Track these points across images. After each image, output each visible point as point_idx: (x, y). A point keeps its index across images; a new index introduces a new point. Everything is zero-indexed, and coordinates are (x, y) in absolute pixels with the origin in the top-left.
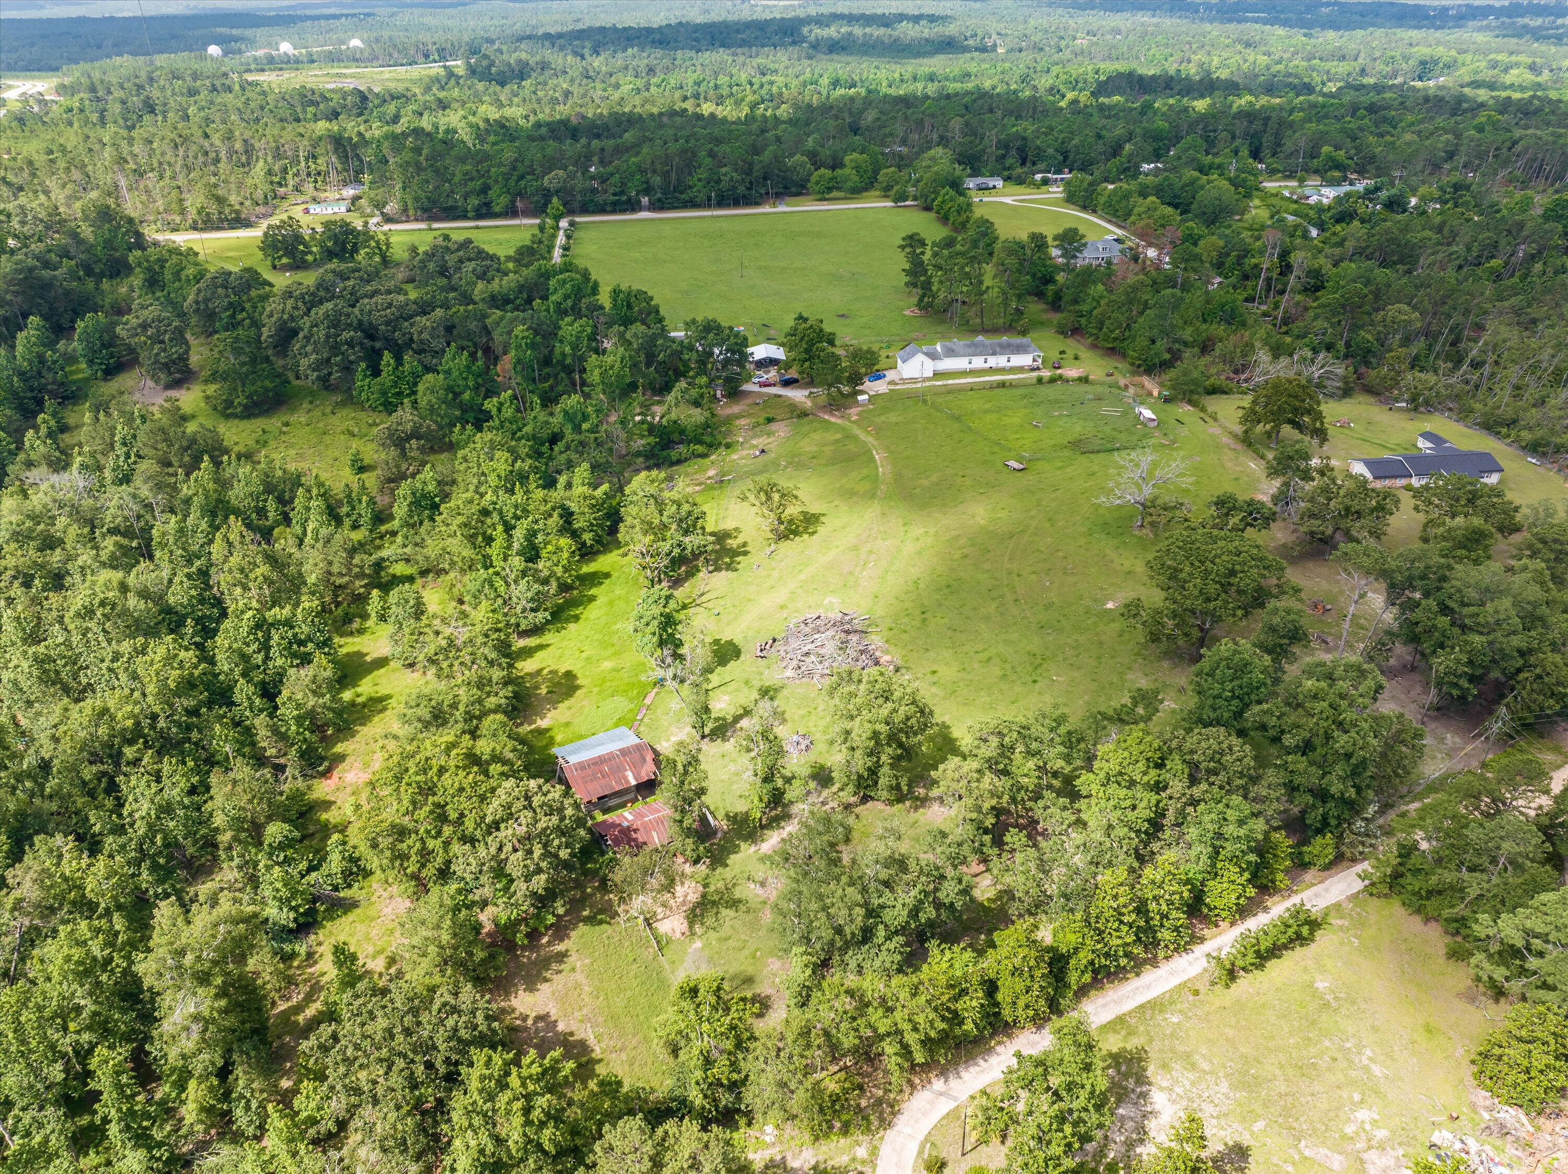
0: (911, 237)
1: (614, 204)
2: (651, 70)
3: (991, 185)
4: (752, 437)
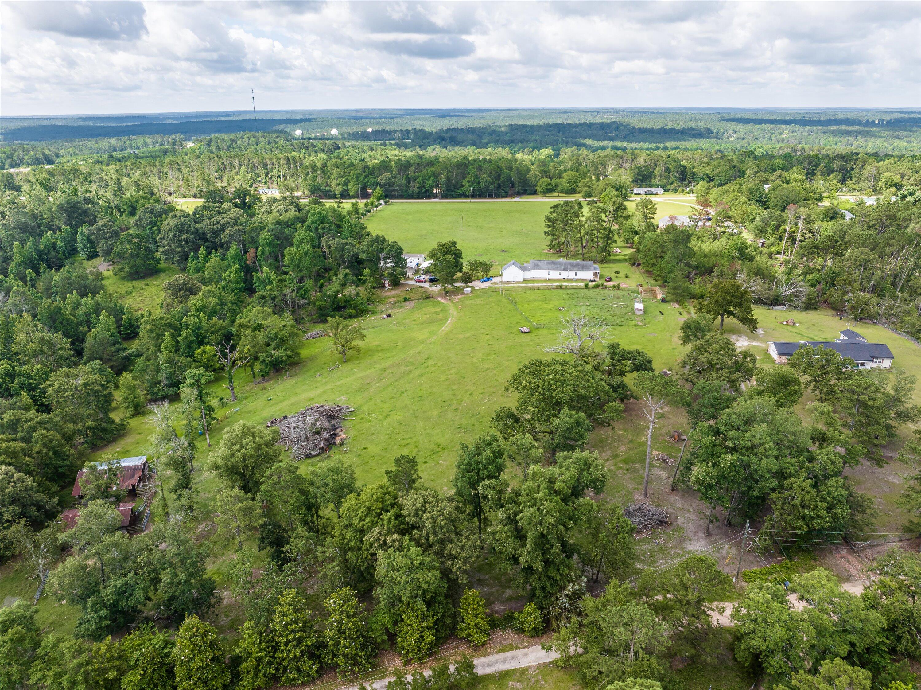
1: (418, 194)
3: (655, 192)
4: (391, 309)
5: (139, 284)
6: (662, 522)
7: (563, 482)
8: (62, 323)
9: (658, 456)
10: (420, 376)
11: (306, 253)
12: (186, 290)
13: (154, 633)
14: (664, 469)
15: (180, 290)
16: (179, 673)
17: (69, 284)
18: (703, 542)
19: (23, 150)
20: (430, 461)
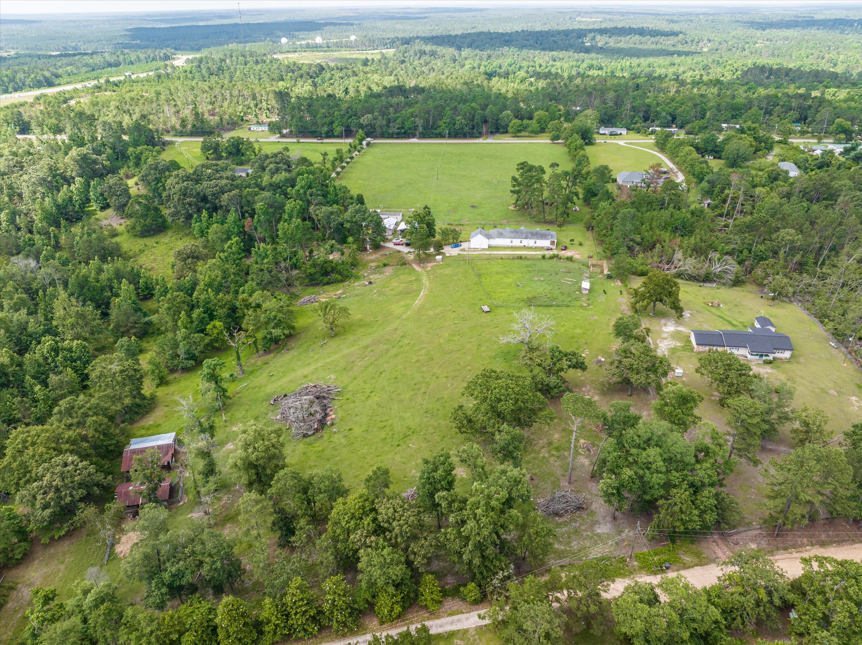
0: (522, 164)
1: (398, 134)
2: (489, 57)
3: (619, 133)
4: (372, 274)
5: (150, 241)
6: (579, 508)
7: (498, 499)
8: (89, 290)
9: (583, 444)
10: (396, 355)
11: (297, 227)
12: (193, 257)
13: (200, 602)
14: (587, 457)
15: (189, 258)
16: (221, 635)
17: (90, 246)
18: (609, 525)
19: (24, 72)
20: (402, 444)
